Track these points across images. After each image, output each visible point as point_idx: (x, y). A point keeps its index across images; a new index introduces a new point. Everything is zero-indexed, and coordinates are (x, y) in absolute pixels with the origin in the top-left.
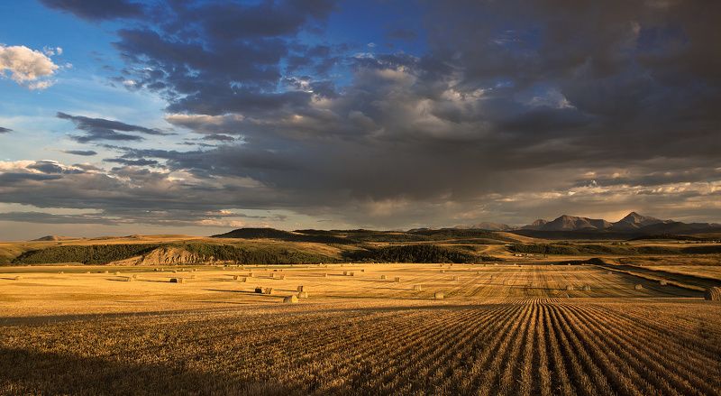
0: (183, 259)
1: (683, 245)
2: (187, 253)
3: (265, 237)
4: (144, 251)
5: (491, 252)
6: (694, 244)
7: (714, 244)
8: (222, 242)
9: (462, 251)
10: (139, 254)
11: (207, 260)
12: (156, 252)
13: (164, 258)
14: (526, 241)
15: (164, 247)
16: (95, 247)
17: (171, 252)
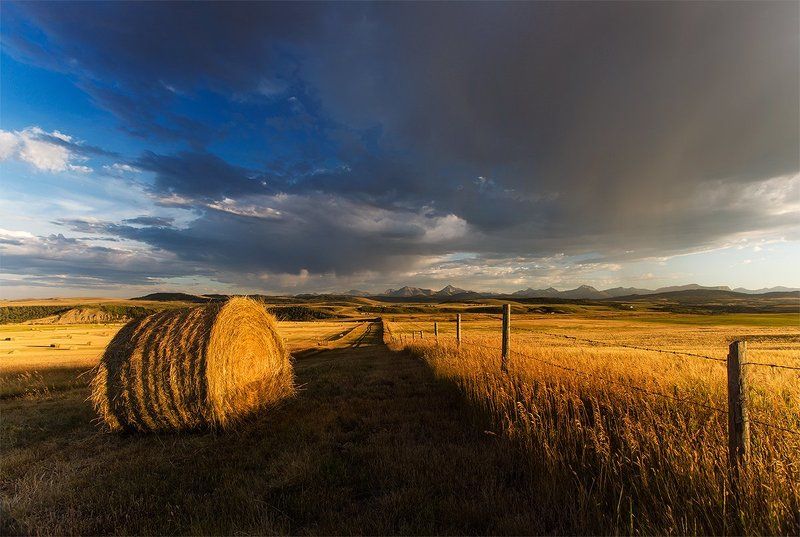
0: (98, 318)
1: (466, 306)
2: (102, 313)
3: (177, 299)
4: (60, 311)
5: (345, 312)
6: (473, 306)
7: (483, 306)
8: (135, 304)
9: (324, 311)
10: (56, 313)
11: (120, 318)
12: (72, 312)
13: (80, 316)
14: (375, 304)
15: (80, 308)
16: (11, 309)
17: (87, 312)
